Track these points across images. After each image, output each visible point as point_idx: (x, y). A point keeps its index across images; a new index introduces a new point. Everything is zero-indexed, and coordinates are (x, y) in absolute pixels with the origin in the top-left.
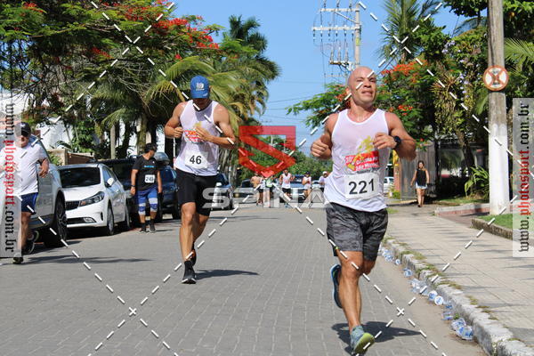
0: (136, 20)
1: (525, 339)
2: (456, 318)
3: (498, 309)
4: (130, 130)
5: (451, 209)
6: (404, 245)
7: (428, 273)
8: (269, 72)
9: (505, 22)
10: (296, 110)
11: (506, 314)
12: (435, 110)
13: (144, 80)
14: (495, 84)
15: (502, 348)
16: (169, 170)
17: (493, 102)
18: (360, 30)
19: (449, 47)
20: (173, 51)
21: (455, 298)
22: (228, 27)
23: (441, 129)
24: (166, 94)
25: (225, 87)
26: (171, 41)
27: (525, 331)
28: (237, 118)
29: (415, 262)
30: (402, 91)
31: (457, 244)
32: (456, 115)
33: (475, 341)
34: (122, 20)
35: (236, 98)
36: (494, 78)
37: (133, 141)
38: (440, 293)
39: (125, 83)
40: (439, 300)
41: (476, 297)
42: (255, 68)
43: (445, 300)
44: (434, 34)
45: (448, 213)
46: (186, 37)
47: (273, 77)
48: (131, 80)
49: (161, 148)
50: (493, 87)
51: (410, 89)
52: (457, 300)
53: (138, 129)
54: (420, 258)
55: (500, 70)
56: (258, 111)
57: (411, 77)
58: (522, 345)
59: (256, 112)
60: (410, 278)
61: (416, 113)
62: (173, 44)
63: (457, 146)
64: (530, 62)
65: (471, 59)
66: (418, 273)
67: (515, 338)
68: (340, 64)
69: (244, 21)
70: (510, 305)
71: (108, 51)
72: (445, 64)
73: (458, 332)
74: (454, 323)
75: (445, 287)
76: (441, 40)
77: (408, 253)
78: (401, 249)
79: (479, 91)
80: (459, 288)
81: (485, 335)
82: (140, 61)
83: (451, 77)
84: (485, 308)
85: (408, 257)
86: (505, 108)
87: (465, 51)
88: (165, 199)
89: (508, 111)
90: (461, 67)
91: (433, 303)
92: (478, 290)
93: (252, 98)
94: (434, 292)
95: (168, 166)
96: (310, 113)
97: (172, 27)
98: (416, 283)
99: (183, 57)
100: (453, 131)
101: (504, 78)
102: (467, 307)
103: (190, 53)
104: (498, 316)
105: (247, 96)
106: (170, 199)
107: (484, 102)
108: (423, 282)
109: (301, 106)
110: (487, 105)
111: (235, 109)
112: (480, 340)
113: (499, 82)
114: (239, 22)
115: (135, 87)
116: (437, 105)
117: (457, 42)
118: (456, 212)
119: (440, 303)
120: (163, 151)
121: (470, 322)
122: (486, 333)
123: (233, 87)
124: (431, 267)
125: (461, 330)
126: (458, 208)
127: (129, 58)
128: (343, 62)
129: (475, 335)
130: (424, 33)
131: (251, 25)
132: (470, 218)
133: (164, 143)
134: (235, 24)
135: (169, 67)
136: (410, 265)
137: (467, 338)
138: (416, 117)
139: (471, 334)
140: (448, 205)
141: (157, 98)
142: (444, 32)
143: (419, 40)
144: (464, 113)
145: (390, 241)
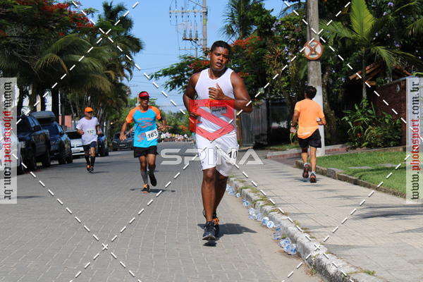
0: (27, 5)
1: (337, 253)
2: (284, 238)
3: (316, 230)
4: (23, 94)
5: (280, 153)
6: (243, 182)
7: (261, 203)
8: (135, 47)
9: (320, 6)
10: (157, 76)
11: (322, 234)
12: (266, 76)
13: (34, 53)
14: (312, 54)
15: (319, 260)
16: (56, 125)
17: (311, 69)
18: (207, 13)
19: (276, 26)
20: (57, 29)
21: (282, 222)
22: (102, 11)
23: (271, 91)
24: (52, 63)
25: (99, 59)
26: (56, 21)
27: (337, 246)
28: (110, 84)
29: (251, 195)
30: (241, 60)
31: (284, 180)
32: (283, 79)
33: (299, 256)
34: (15, 4)
35: (109, 67)
36: (312, 50)
37: (26, 102)
38: (271, 219)
39: (19, 56)
40: (271, 224)
41: (299, 221)
42: (124, 43)
43: (275, 224)
44: (265, 16)
45: (277, 156)
46: (67, 18)
47: (138, 51)
48: (23, 53)
49: (49, 108)
50: (311, 57)
51: (247, 59)
52: (285, 224)
53: (30, 92)
54: (256, 192)
55: (316, 43)
56: (127, 77)
57: (247, 50)
58: (334, 257)
59: (125, 78)
60: (247, 208)
61: (251, 79)
62: (57, 24)
63: (284, 104)
64: (339, 38)
65: (294, 36)
66: (254, 204)
67: (329, 252)
68: (191, 40)
69: (114, 5)
70: (325, 227)
71: (4, 30)
72: (274, 39)
73: (285, 249)
74: (282, 242)
75: (275, 214)
76: (270, 21)
77: (246, 188)
78: (241, 185)
79: (301, 60)
80: (285, 214)
81: (306, 251)
82: (30, 38)
83: (278, 49)
84: (306, 230)
85: (246, 191)
86: (320, 74)
87: (288, 29)
88: (52, 148)
89: (322, 76)
90: (286, 42)
91: (266, 226)
92: (301, 216)
93: (122, 67)
94: (267, 218)
95: (55, 123)
96: (168, 79)
97: (56, 10)
98: (252, 212)
99: (66, 35)
100: (280, 92)
101: (319, 50)
102: (292, 229)
103: (71, 31)
104: (316, 235)
105: (118, 66)
106: (57, 148)
107: (305, 70)
108: (258, 211)
109: (161, 73)
110: (307, 71)
111: (108, 76)
112: (302, 255)
113: (316, 53)
114: (111, 7)
115: (27, 59)
116: (268, 72)
117: (282, 22)
118: (283, 156)
119: (271, 227)
120: (51, 110)
121: (294, 241)
122: (307, 249)
123: (106, 59)
124: (264, 198)
125: (287, 247)
126: (284, 153)
127: (22, 36)
128: (193, 38)
129: (298, 251)
130: (257, 15)
131: (120, 8)
132: (295, 160)
133: (51, 103)
134: (107, 8)
135: (54, 42)
136: (248, 197)
137: (292, 253)
138: (252, 82)
139: (295, 250)
140: (277, 150)
141: (45, 67)
142: (273, 14)
143: (253, 20)
144: (289, 78)
145: (232, 179)
